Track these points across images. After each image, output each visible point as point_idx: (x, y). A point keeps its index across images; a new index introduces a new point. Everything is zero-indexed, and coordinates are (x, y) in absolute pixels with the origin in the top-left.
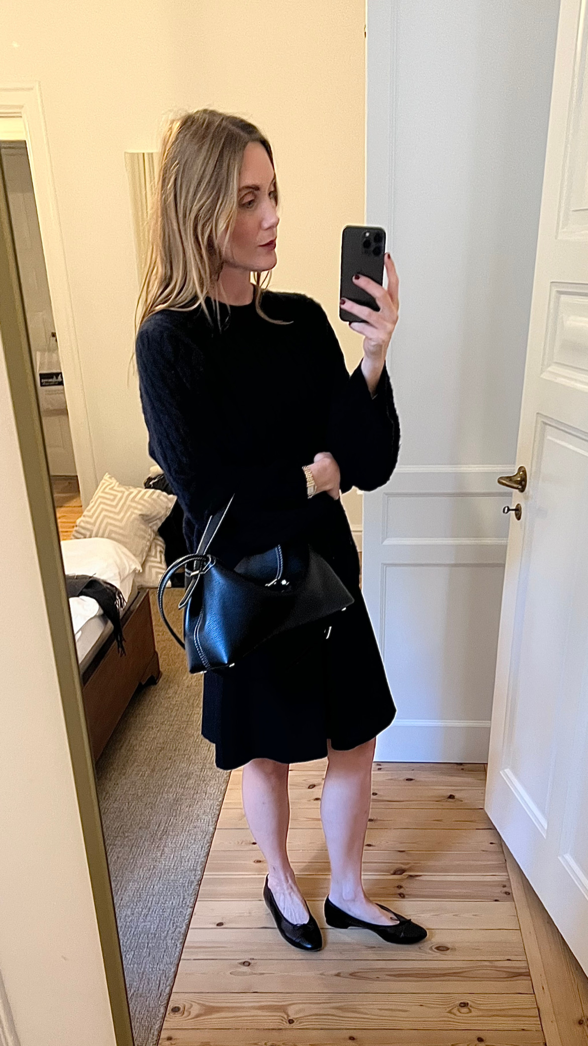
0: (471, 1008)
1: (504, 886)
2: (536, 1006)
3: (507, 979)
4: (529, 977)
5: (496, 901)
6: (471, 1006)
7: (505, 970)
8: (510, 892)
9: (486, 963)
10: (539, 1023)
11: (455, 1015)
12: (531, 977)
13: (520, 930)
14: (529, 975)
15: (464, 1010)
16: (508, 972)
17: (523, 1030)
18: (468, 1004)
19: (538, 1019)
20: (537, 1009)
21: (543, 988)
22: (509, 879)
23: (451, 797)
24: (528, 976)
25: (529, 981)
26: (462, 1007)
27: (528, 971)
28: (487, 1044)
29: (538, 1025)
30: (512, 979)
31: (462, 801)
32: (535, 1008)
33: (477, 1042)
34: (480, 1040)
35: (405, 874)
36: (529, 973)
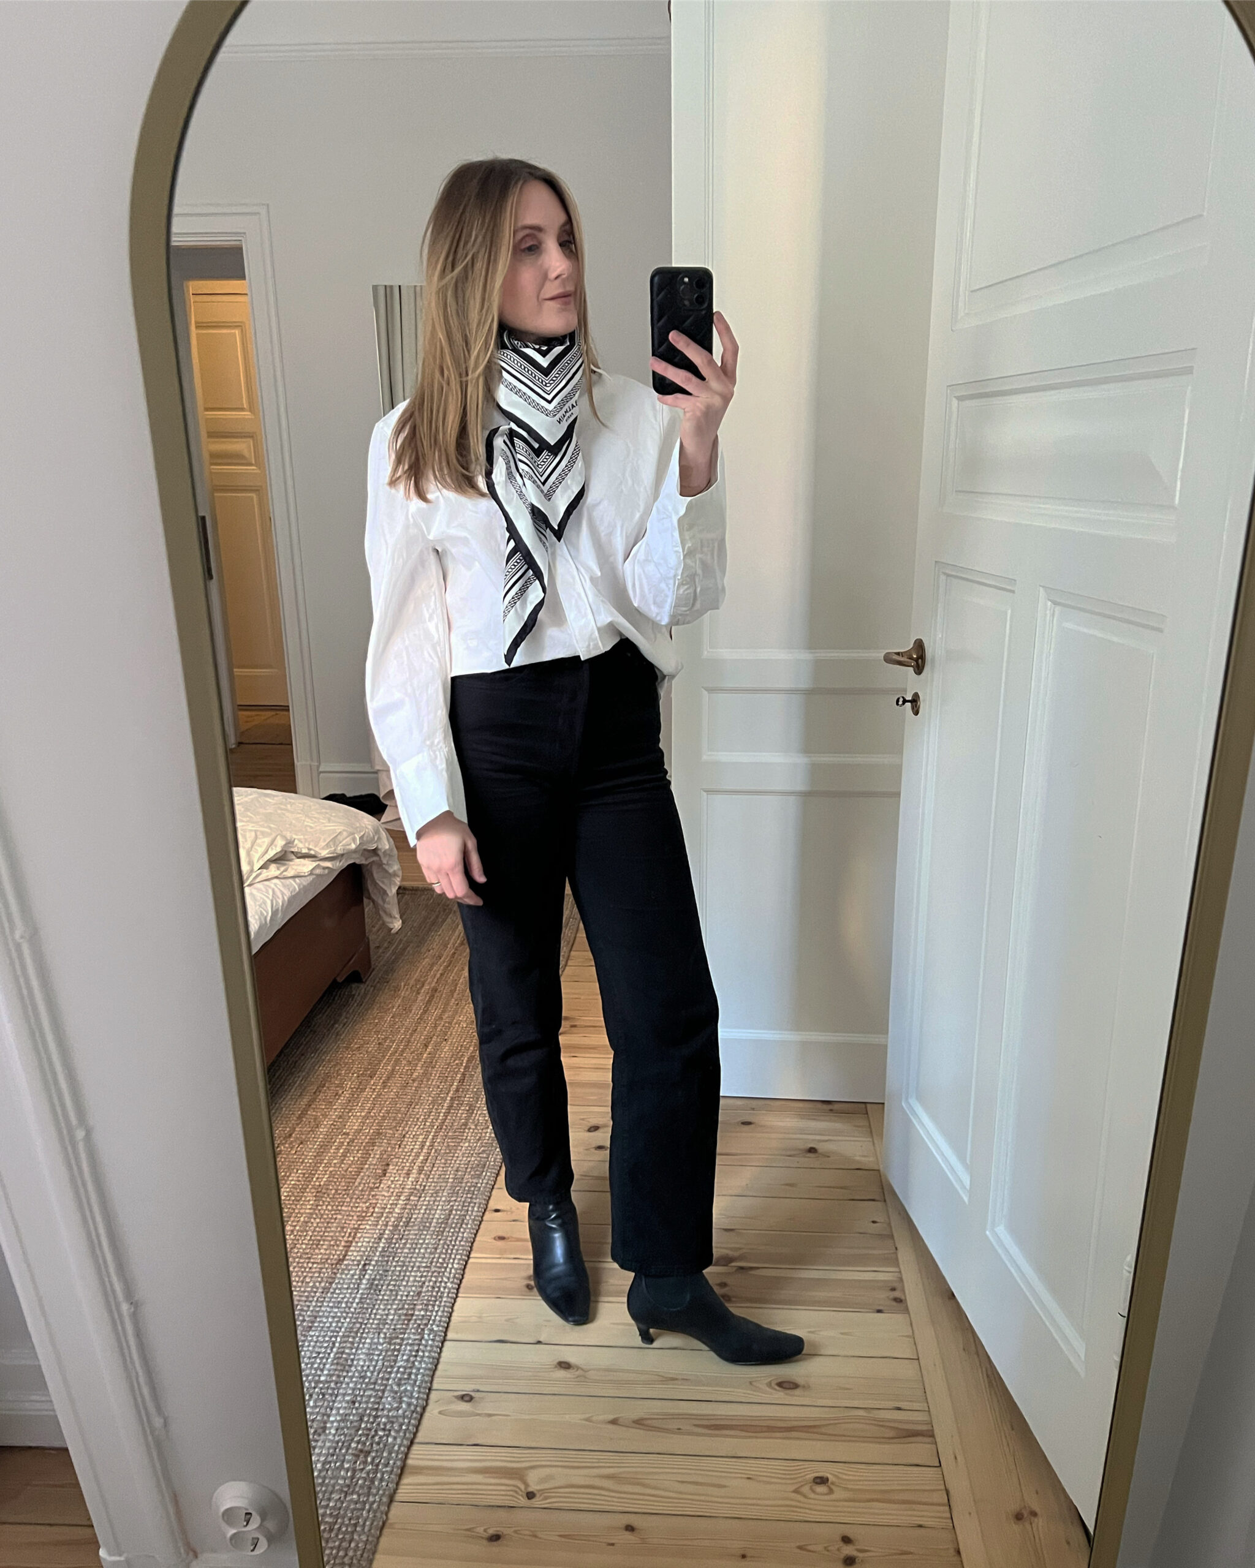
0: (833, 1487)
1: (893, 1289)
2: (943, 1487)
3: (895, 1440)
4: (932, 1439)
5: (879, 1311)
6: (831, 1483)
7: (892, 1425)
8: (903, 1298)
9: (861, 1413)
10: (948, 1515)
11: (805, 1496)
12: (935, 1439)
13: (918, 1359)
14: (931, 1434)
15: (821, 1489)
16: (897, 1428)
17: (920, 1526)
18: (827, 1479)
19: (947, 1508)
20: (944, 1493)
21: (956, 1458)
22: (901, 1280)
23: (812, 1150)
24: (930, 1436)
25: (932, 1444)
26: (817, 1483)
27: (931, 1428)
28: (858, 1547)
29: (946, 1518)
30: (903, 1440)
31: (828, 1157)
32: (941, 1490)
33: (841, 1544)
34: (846, 1540)
35: (733, 1264)
36: (933, 1431)
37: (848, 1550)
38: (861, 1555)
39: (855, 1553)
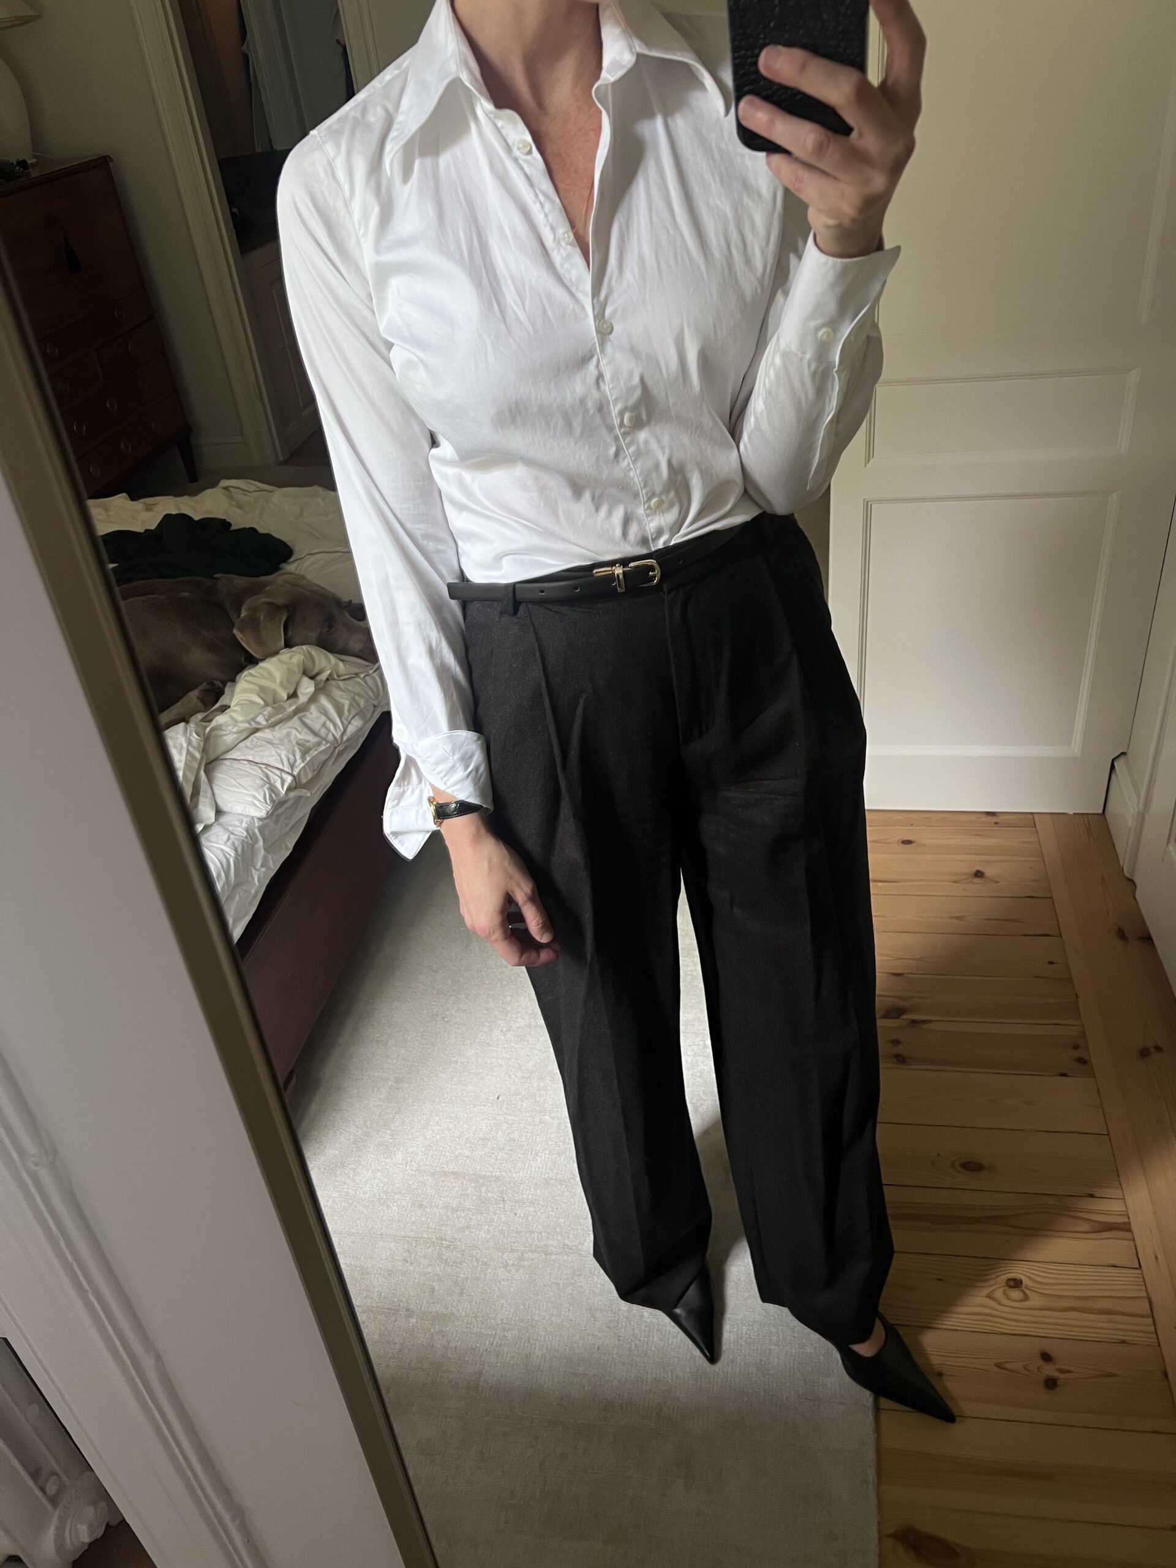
0: (1028, 1292)
1: (1076, 1047)
2: (1145, 1295)
3: (1090, 1235)
4: (1128, 1235)
5: (1063, 1075)
6: (1026, 1288)
7: (1088, 1217)
8: (1087, 1058)
9: (1051, 1201)
10: (1152, 1328)
11: (1000, 1304)
12: (1132, 1233)
13: (1108, 1135)
14: (1130, 1230)
15: (1015, 1294)
16: (1091, 1220)
17: (1123, 1342)
18: (1021, 1281)
19: (1150, 1321)
20: (1147, 1300)
21: (1156, 1258)
22: (1084, 1033)
23: (979, 874)
24: (1126, 1229)
25: (1129, 1240)
26: (1011, 1287)
27: (1126, 1220)
28: (1058, 1367)
29: (1150, 1333)
30: (1098, 1235)
31: (997, 882)
32: (1142, 1297)
33: (1041, 1362)
34: (1046, 1357)
35: (904, 1017)
36: (1129, 1223)
37: (1049, 1370)
38: (1062, 1376)
39: (1057, 1375)
